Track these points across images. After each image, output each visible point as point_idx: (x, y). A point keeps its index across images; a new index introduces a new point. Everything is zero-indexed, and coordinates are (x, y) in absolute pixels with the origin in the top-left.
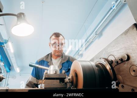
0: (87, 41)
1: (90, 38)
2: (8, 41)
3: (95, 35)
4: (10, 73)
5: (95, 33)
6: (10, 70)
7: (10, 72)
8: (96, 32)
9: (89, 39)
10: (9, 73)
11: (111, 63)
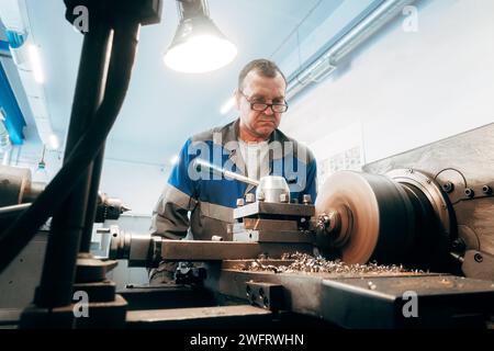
0: (300, 78)
1: (310, 70)
2: (21, 37)
3: (329, 66)
4: (23, 147)
5: (330, 58)
6: (22, 137)
7: (21, 143)
8: (334, 55)
9: (306, 73)
10: (20, 149)
11: (447, 190)
